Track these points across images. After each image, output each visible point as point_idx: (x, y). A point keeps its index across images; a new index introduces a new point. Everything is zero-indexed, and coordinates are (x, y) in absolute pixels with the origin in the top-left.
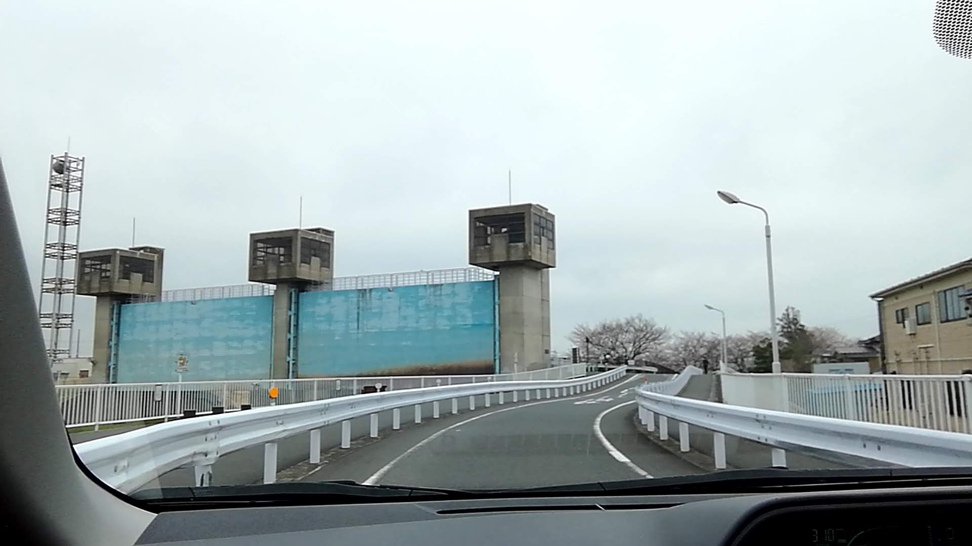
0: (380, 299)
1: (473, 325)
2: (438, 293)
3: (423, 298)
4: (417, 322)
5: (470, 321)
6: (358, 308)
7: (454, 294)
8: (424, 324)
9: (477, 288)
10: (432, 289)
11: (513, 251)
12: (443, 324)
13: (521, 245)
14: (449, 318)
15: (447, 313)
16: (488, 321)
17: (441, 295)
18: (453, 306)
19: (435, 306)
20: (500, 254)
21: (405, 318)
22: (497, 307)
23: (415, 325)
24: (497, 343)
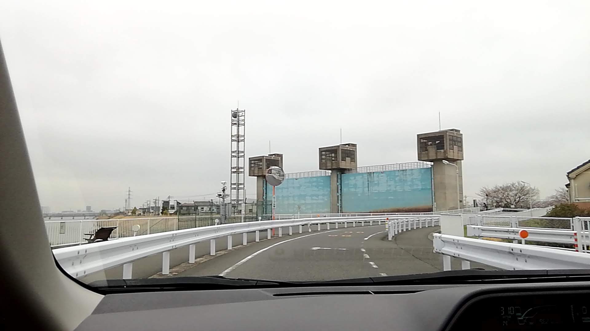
0: (378, 177)
1: (422, 189)
2: (405, 174)
3: (398, 176)
4: (395, 188)
5: (420, 187)
6: (368, 181)
7: (412, 174)
8: (399, 189)
9: (423, 171)
10: (402, 172)
11: (438, 154)
12: (407, 188)
13: (442, 151)
14: (410, 186)
15: (409, 183)
16: (429, 187)
17: (406, 175)
18: (412, 180)
19: (404, 180)
20: (432, 156)
21: (390, 186)
22: (433, 180)
23: (395, 189)
24: (433, 197)
